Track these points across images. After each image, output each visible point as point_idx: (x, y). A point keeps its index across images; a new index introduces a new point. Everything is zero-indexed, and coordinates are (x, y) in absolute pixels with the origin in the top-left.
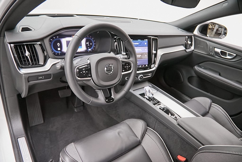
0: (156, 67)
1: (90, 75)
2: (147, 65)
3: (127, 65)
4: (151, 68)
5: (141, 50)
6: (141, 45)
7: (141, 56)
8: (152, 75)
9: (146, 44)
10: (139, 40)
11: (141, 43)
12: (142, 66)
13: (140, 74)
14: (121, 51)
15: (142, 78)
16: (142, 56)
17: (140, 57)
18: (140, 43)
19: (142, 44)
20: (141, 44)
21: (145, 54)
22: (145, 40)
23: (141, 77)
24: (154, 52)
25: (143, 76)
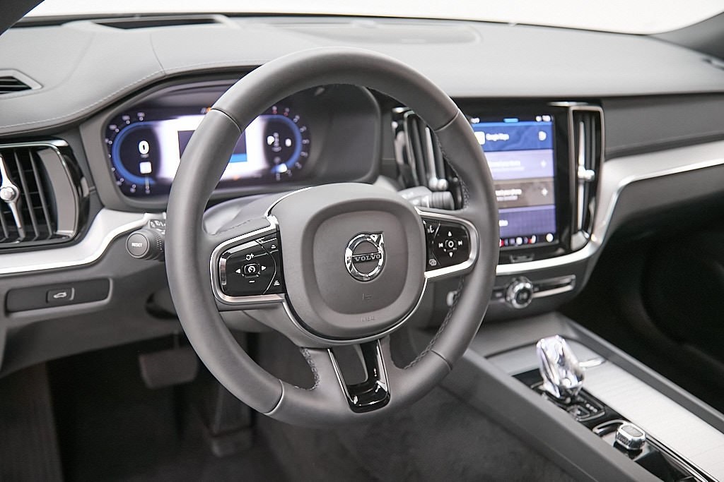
0: (594, 244)
1: (277, 283)
2: (550, 238)
3: (450, 234)
4: (569, 251)
5: (522, 166)
6: (519, 141)
7: (519, 192)
8: (578, 280)
9: (542, 136)
10: (511, 122)
11: (520, 134)
12: (526, 240)
13: (518, 276)
14: (427, 170)
15: (525, 296)
16: (527, 194)
17: (516, 197)
18: (514, 132)
19: (526, 139)
20: (520, 138)
21: (542, 186)
22: (538, 119)
23: (524, 290)
24: (585, 174)
25: (535, 286)
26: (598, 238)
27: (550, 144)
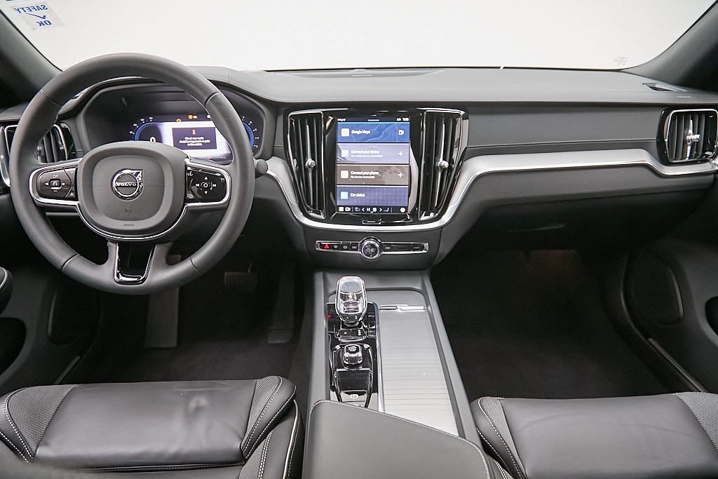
2: (402, 210)
3: (206, 178)
5: (380, 154)
6: (379, 135)
7: (377, 173)
9: (401, 132)
10: (373, 122)
11: (380, 130)
16: (383, 176)
17: (374, 177)
18: (376, 129)
19: (386, 134)
20: (381, 133)
21: (399, 170)
22: (398, 119)
23: (373, 246)
24: (442, 164)
25: (380, 244)
26: (446, 218)
27: (408, 138)
